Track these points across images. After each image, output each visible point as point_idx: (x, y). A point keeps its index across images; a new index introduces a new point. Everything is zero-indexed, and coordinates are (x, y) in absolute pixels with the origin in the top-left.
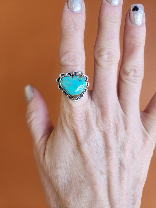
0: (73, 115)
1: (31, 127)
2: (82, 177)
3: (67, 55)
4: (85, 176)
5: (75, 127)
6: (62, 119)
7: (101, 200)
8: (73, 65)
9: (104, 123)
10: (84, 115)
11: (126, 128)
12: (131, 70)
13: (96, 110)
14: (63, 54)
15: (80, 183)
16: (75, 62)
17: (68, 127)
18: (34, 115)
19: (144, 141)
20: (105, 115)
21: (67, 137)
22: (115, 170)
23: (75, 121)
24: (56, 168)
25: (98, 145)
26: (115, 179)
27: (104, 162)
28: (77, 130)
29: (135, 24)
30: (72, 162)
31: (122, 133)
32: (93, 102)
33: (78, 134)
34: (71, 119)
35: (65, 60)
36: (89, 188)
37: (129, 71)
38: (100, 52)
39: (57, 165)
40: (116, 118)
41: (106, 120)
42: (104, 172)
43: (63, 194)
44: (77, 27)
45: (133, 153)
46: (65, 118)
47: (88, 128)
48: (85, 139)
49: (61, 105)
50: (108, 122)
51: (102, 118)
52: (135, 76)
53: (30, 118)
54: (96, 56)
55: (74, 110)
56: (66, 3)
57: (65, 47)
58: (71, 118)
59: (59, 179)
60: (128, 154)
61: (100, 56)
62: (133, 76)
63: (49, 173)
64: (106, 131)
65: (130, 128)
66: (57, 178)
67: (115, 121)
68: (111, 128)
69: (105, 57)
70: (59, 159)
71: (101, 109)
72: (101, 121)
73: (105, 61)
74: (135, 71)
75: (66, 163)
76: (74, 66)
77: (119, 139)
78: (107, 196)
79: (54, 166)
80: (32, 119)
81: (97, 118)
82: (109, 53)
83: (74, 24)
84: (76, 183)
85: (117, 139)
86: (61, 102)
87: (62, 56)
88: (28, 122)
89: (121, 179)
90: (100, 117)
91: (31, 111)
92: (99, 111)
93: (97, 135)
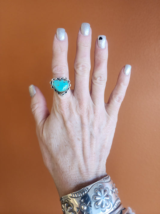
0: (61, 105)
1: (35, 113)
2: (67, 143)
3: (56, 67)
4: (69, 142)
5: (62, 112)
6: (54, 108)
7: (78, 156)
9: (80, 109)
10: (68, 105)
11: (94, 113)
12: (98, 76)
13: (76, 102)
14: (54, 67)
15: (66, 146)
16: (62, 72)
17: (58, 112)
18: (37, 106)
19: (107, 121)
21: (57, 118)
22: (87, 137)
23: (62, 108)
24: (50, 139)
26: (87, 143)
27: (81, 133)
28: (64, 114)
29: (101, 48)
31: (92, 116)
32: (74, 97)
33: (64, 116)
35: (55, 71)
36: (71, 149)
37: (97, 77)
38: (77, 65)
39: (50, 136)
40: (88, 106)
41: (82, 107)
42: (81, 139)
43: (55, 154)
44: (63, 50)
45: (99, 129)
46: (56, 107)
47: (70, 112)
48: (69, 119)
49: (54, 99)
50: (83, 109)
51: (80, 106)
52: (100, 80)
53: (34, 108)
54: (75, 68)
55: (61, 101)
56: (55, 35)
57: (55, 63)
58: (60, 107)
59: (52, 145)
60: (96, 128)
61: (77, 68)
63: (46, 142)
65: (97, 113)
66: (51, 145)
67: (87, 108)
68: (85, 112)
69: (80, 68)
71: (79, 101)
73: (81, 71)
74: (101, 77)
75: (57, 135)
76: (61, 74)
77: (90, 119)
78: (82, 154)
79: (49, 138)
80: (35, 108)
81: (76, 106)
82: (83, 66)
83: (61, 48)
84: (63, 147)
85: (88, 119)
86: (53, 97)
87: (53, 68)
88: (33, 110)
89: (91, 144)
90: (78, 106)
91: (35, 103)
92: (77, 102)
93: (76, 117)
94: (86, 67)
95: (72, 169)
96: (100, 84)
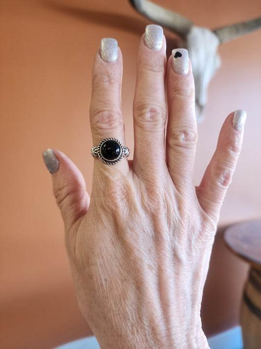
2: (125, 274)
3: (100, 114)
4: (129, 272)
7: (149, 302)
8: (107, 128)
9: (151, 202)
11: (180, 208)
12: (180, 132)
13: (141, 186)
14: (96, 114)
15: (123, 281)
16: (112, 125)
20: (152, 192)
21: (102, 222)
25: (144, 231)
28: (116, 211)
30: (111, 255)
32: (135, 176)
33: (117, 216)
34: (107, 197)
35: (98, 122)
37: (178, 133)
38: (141, 109)
39: (90, 261)
41: (154, 198)
42: (154, 267)
44: (113, 81)
47: (130, 209)
48: (128, 222)
50: (157, 201)
51: (148, 194)
52: (186, 140)
53: (60, 196)
59: (95, 279)
60: (184, 239)
61: (141, 115)
62: (184, 140)
64: (154, 213)
65: (185, 208)
66: (92, 278)
67: (166, 199)
68: (162, 208)
69: (147, 116)
70: (93, 253)
71: (146, 183)
72: (147, 200)
73: (148, 121)
74: (186, 133)
75: (103, 258)
76: (110, 129)
81: (142, 195)
82: (152, 111)
83: (109, 76)
84: (117, 282)
85: (169, 222)
87: (94, 116)
90: (146, 194)
92: (143, 186)
93: (143, 219)
94: (159, 114)
95: (138, 331)
96: (186, 148)
